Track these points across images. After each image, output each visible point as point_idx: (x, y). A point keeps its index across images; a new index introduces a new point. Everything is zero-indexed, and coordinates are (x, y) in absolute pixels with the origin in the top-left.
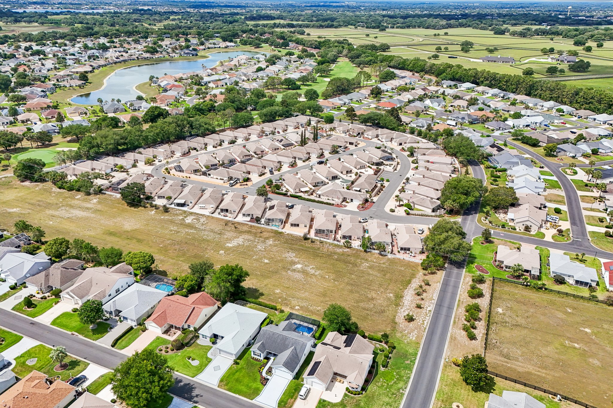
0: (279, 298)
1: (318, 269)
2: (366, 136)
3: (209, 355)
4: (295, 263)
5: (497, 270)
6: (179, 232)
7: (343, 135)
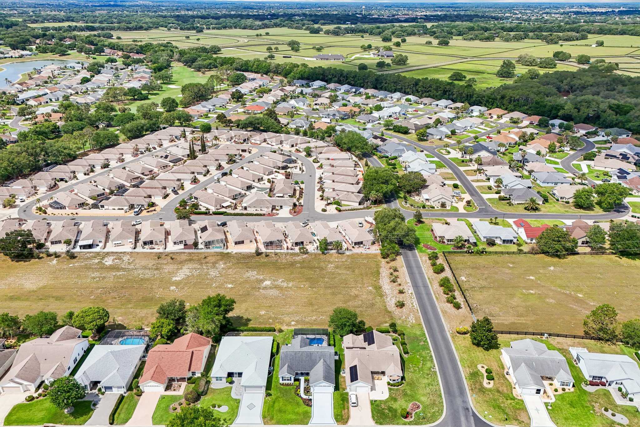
0: (269, 319)
1: (288, 280)
2: (253, 141)
3: (233, 395)
4: (262, 281)
5: (441, 245)
6: (104, 277)
7: (229, 143)
